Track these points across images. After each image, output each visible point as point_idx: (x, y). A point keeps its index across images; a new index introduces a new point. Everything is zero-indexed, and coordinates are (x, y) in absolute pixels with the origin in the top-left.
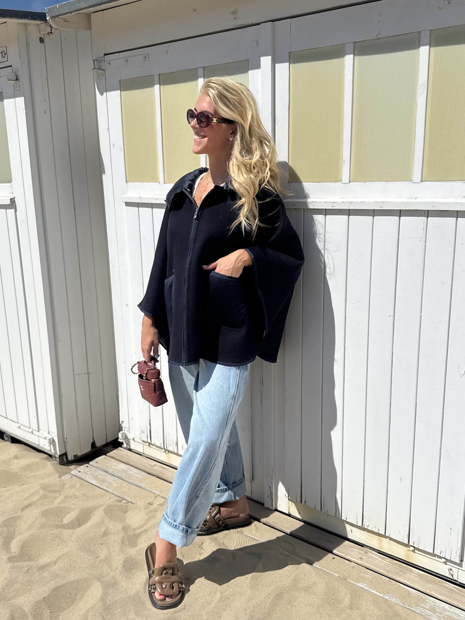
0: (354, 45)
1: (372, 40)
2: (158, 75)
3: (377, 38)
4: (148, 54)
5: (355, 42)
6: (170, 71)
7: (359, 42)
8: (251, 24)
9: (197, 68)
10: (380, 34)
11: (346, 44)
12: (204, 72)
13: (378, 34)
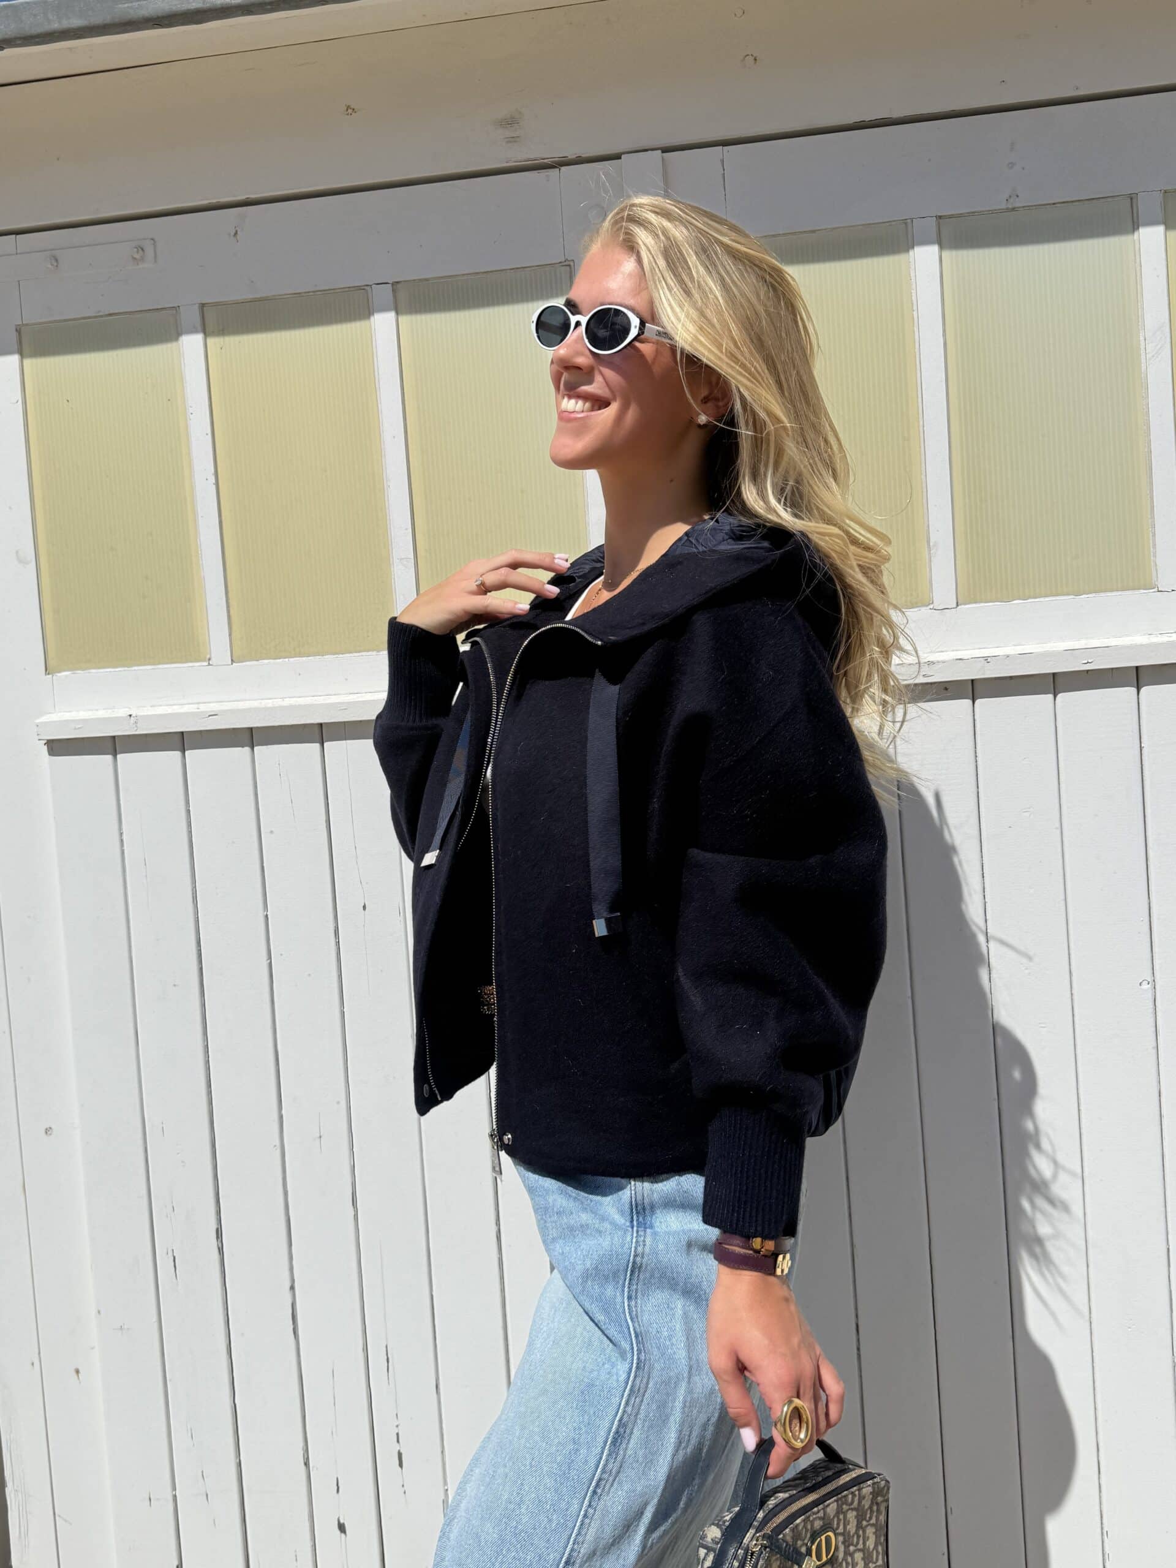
0: (939, 223)
1: (992, 212)
2: (196, 309)
3: (1010, 207)
4: (152, 239)
5: (940, 217)
6: (251, 296)
7: (951, 217)
8: (574, 157)
9: (367, 285)
10: (1018, 196)
11: (912, 220)
12: (395, 297)
13: (1010, 197)
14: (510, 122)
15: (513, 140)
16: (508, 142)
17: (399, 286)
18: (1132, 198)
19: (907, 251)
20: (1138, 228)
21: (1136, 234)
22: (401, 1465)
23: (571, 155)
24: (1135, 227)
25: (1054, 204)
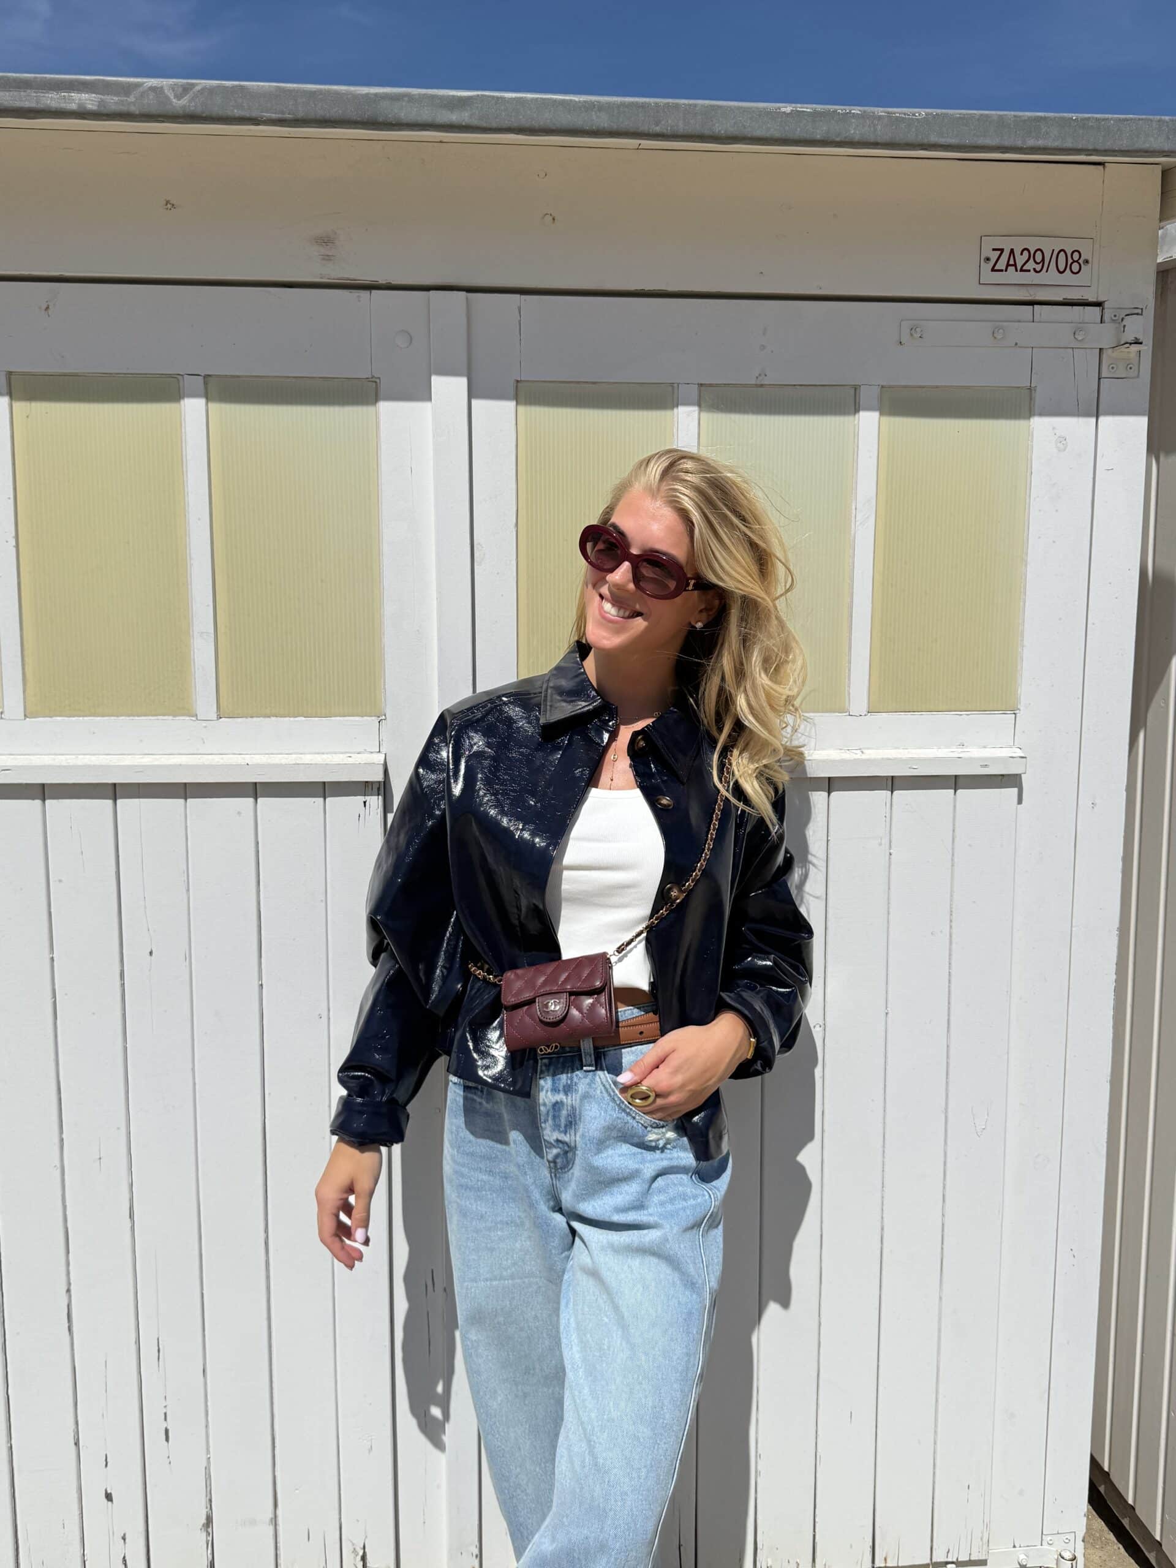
0: (700, 389)
1: (745, 386)
3: (758, 383)
5: (701, 384)
6: (62, 371)
7: (711, 385)
8: (384, 282)
9: (179, 375)
10: (766, 375)
11: (678, 384)
12: (206, 388)
13: (760, 375)
14: (326, 241)
15: (327, 258)
16: (323, 259)
17: (210, 378)
18: (856, 388)
19: (672, 408)
20: (859, 411)
21: (857, 416)
22: (167, 1439)
23: (382, 281)
24: (856, 410)
25: (795, 385)
